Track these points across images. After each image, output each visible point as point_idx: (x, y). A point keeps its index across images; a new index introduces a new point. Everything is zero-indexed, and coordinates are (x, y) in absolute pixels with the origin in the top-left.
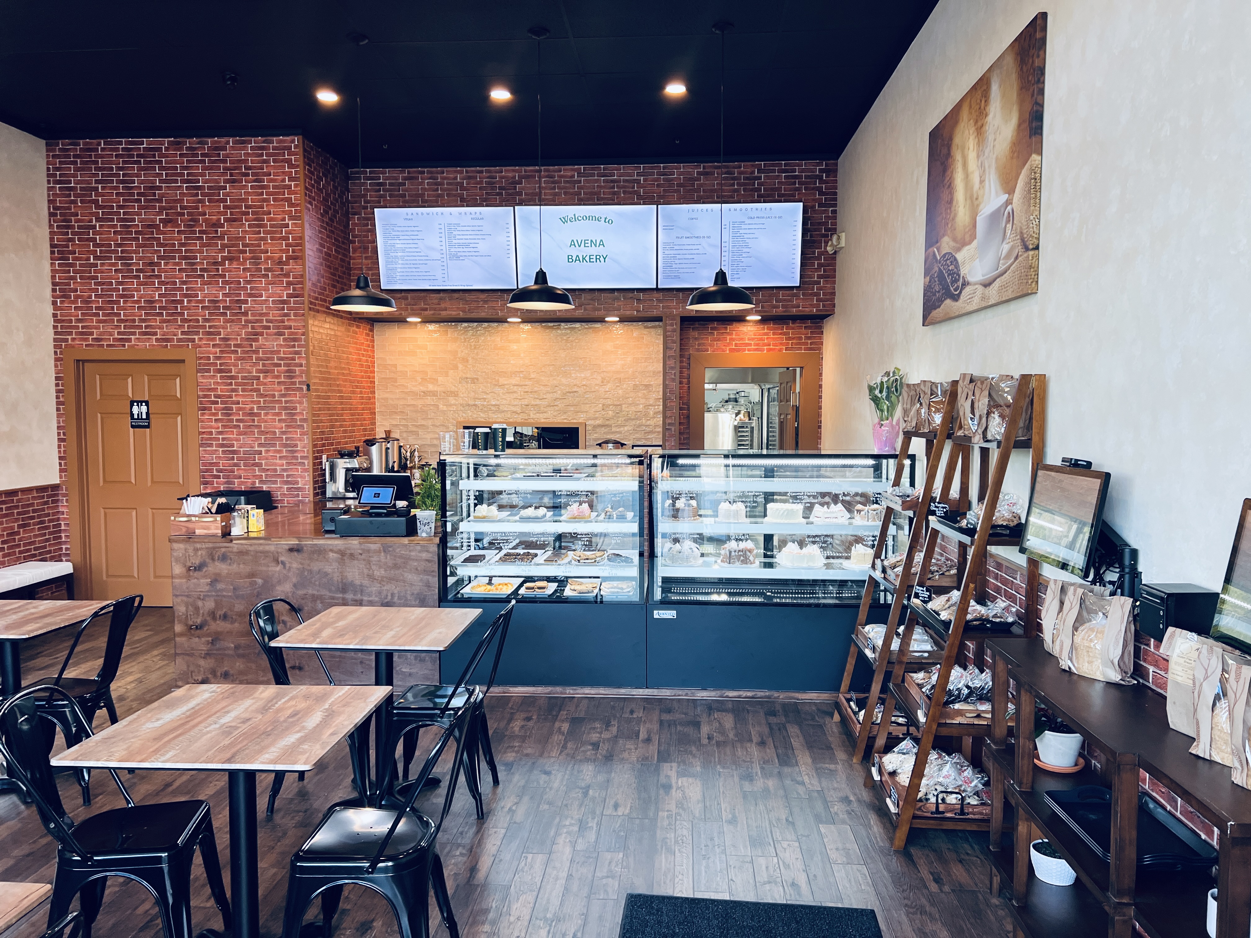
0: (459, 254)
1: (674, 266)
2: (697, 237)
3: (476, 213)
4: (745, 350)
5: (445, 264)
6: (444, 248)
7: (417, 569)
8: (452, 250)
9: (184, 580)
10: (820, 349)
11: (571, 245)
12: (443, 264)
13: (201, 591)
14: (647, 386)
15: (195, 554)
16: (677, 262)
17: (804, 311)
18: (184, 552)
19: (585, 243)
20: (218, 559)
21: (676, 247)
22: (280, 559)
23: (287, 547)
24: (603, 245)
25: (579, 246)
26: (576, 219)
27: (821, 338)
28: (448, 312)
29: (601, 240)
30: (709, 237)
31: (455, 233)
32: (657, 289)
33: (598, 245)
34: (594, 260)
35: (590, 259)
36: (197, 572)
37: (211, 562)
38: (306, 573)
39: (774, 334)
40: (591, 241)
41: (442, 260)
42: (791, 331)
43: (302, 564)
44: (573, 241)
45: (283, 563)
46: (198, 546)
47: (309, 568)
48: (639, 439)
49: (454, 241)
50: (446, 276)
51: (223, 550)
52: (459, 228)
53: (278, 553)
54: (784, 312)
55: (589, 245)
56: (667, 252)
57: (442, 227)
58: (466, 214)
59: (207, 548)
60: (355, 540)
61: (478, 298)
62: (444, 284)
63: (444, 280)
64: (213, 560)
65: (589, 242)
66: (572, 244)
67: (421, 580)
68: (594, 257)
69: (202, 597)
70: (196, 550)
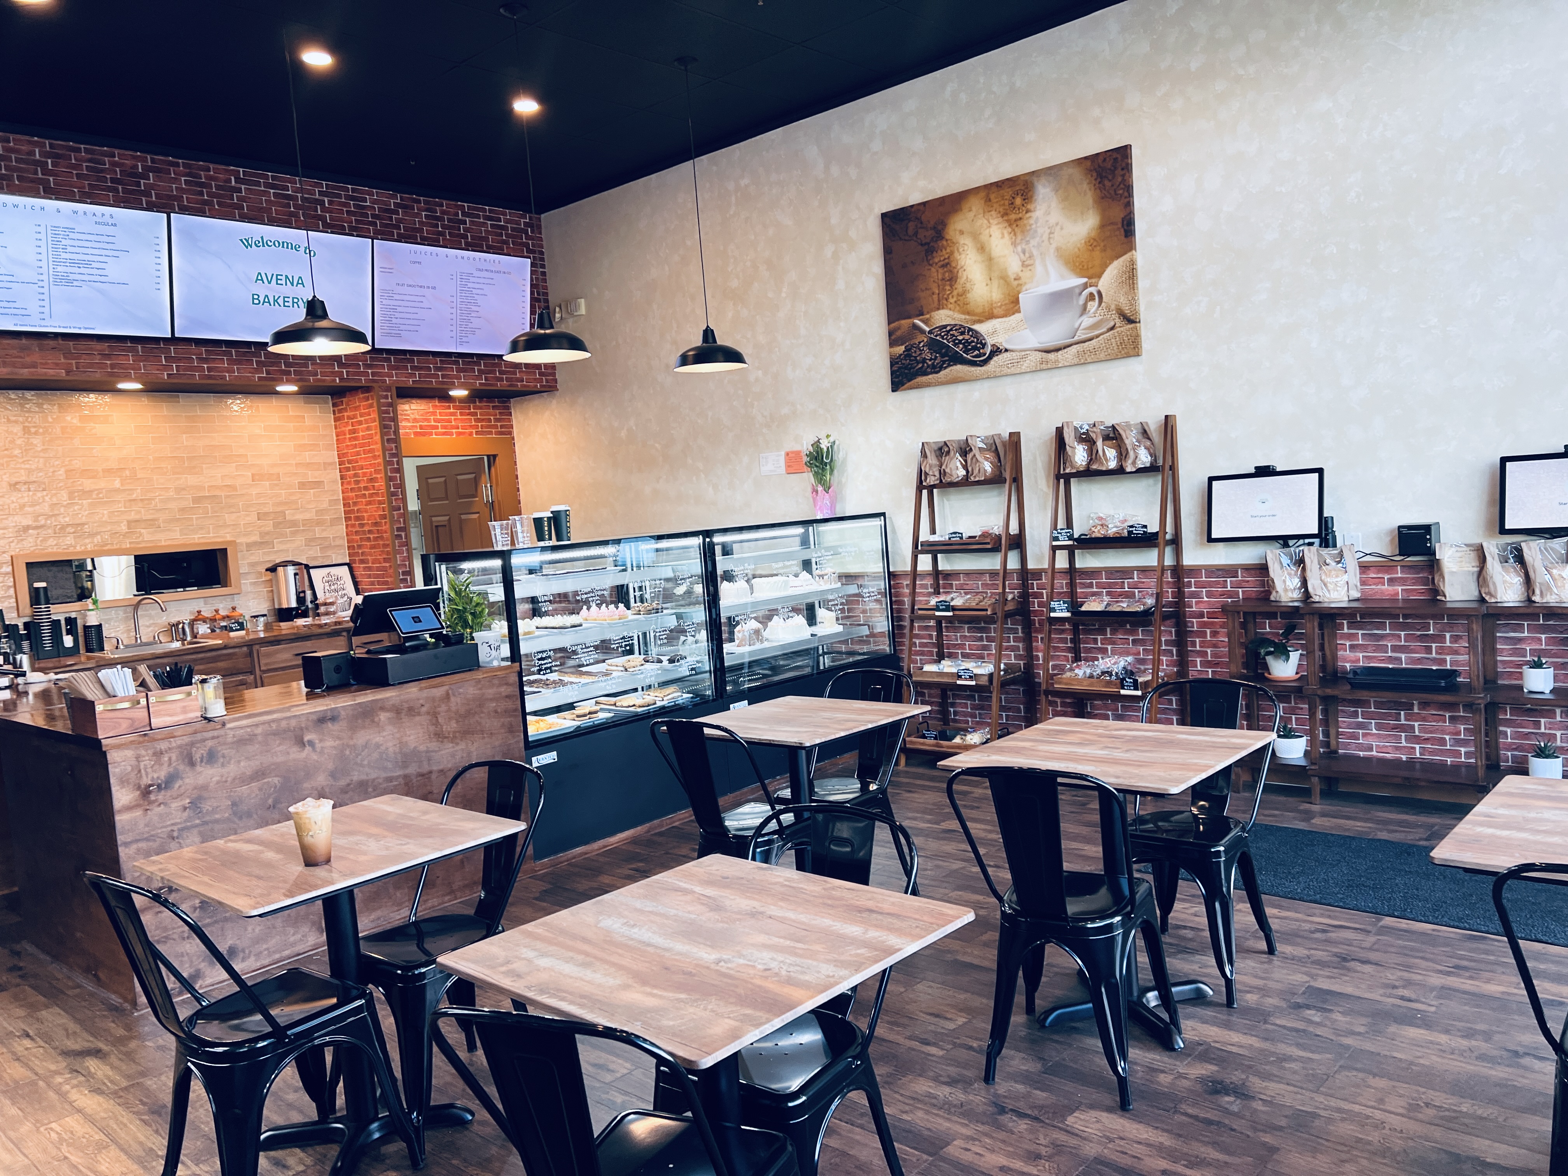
0: (72, 277)
1: (394, 321)
2: (421, 287)
3: (103, 215)
5: (46, 290)
6: (44, 264)
7: (496, 712)
8: (59, 269)
9: (138, 813)
10: (510, 433)
11: (257, 279)
12: (41, 290)
13: (173, 824)
15: (158, 762)
16: (397, 315)
18: (134, 763)
19: (277, 279)
20: (202, 761)
21: (396, 297)
22: (306, 739)
23: (315, 717)
24: (302, 284)
25: (270, 283)
26: (263, 243)
27: (510, 420)
28: (39, 370)
29: (300, 278)
30: (434, 288)
31: (64, 242)
33: (295, 284)
34: (290, 304)
35: (285, 301)
36: (163, 792)
37: (188, 769)
38: (347, 752)
39: (461, 414)
40: (286, 276)
41: (41, 284)
42: (478, 411)
43: (339, 738)
44: (260, 274)
45: (311, 743)
46: (163, 745)
47: (351, 743)
49: (64, 255)
50: (46, 310)
51: (210, 743)
52: (72, 235)
53: (302, 729)
55: (283, 282)
56: (385, 302)
57: (42, 229)
58: (85, 213)
59: (180, 747)
61: (91, 349)
62: (43, 323)
63: (42, 316)
64: (192, 764)
65: (283, 278)
66: (259, 278)
67: (503, 725)
68: (290, 300)
69: (175, 834)
70: (158, 754)
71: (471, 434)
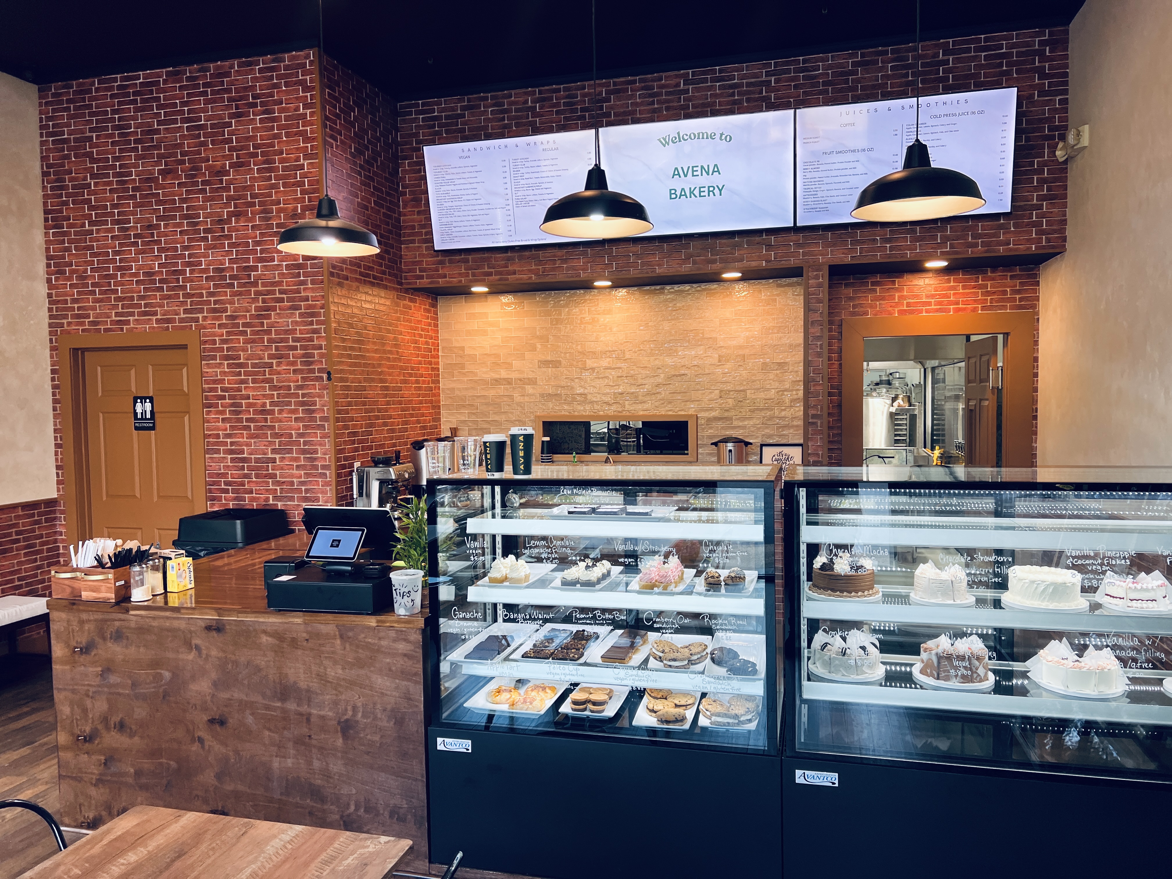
0: (528, 198)
1: (820, 194)
2: (854, 151)
3: (548, 142)
4: (921, 311)
5: (511, 212)
6: (509, 191)
7: (390, 670)
8: (519, 194)
9: (67, 667)
10: (1034, 307)
11: (674, 175)
12: (508, 213)
13: (89, 685)
14: (781, 365)
15: (81, 629)
16: (824, 187)
17: (1016, 250)
18: (65, 624)
19: (693, 171)
20: (111, 638)
21: (822, 168)
22: (194, 642)
23: (203, 624)
24: (718, 171)
25: (686, 176)
26: (679, 138)
27: (1035, 291)
28: (517, 276)
29: (716, 165)
30: (871, 150)
31: (522, 171)
32: (795, 229)
33: (711, 173)
34: (706, 194)
35: (700, 192)
36: (84, 656)
37: (100, 641)
38: (230, 666)
39: (964, 288)
40: (702, 167)
41: (508, 208)
42: (989, 283)
43: (224, 652)
44: (676, 169)
45: (198, 648)
46: (84, 616)
47: (233, 658)
48: (770, 436)
49: (522, 182)
50: (512, 228)
51: (117, 624)
52: (527, 164)
53: (191, 632)
54: (986, 252)
55: (699, 173)
56: (809, 175)
57: (506, 163)
58: (535, 144)
59: (96, 620)
60: (299, 617)
61: (555, 256)
62: (510, 239)
63: (510, 233)
64: (104, 639)
65: (699, 169)
66: (676, 173)
67: (397, 688)
68: (706, 189)
69: (91, 694)
70: (82, 622)
71: (975, 310)
